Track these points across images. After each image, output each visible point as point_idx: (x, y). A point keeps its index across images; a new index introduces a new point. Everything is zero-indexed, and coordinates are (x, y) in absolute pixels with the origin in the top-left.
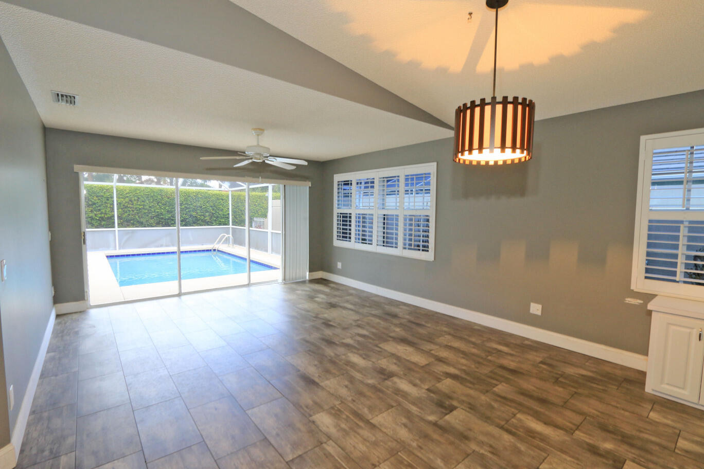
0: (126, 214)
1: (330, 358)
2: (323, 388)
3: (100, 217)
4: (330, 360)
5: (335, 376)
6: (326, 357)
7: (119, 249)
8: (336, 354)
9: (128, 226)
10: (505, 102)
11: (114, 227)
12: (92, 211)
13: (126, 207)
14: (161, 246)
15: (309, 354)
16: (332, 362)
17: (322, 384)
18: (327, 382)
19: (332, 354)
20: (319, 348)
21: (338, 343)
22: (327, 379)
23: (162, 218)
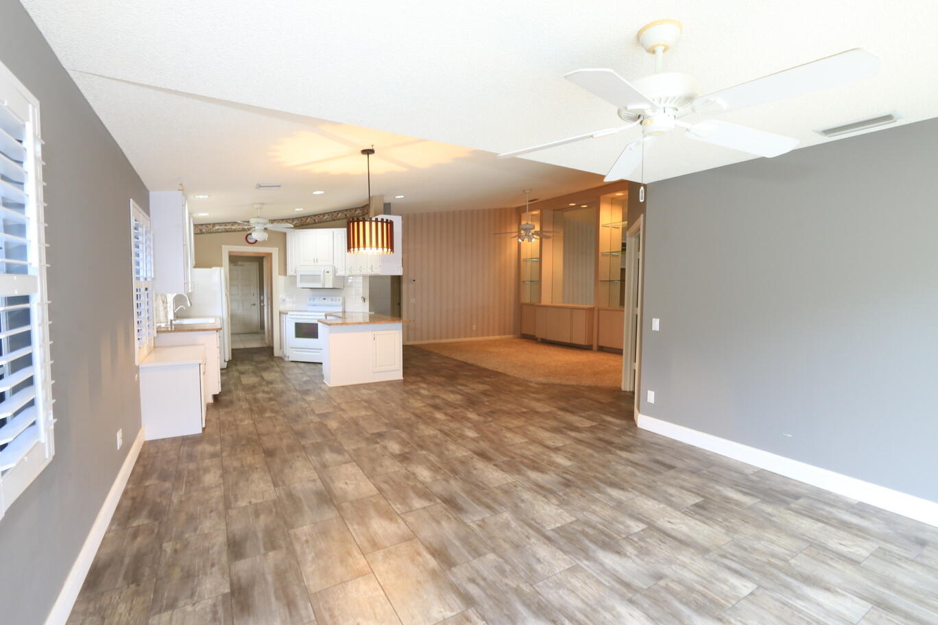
1: (457, 477)
2: (470, 450)
4: (456, 474)
5: (457, 459)
6: (461, 479)
8: (447, 481)
15: (483, 484)
16: (454, 472)
17: (470, 453)
18: (465, 454)
19: (452, 482)
20: (470, 493)
21: (438, 501)
22: (465, 456)
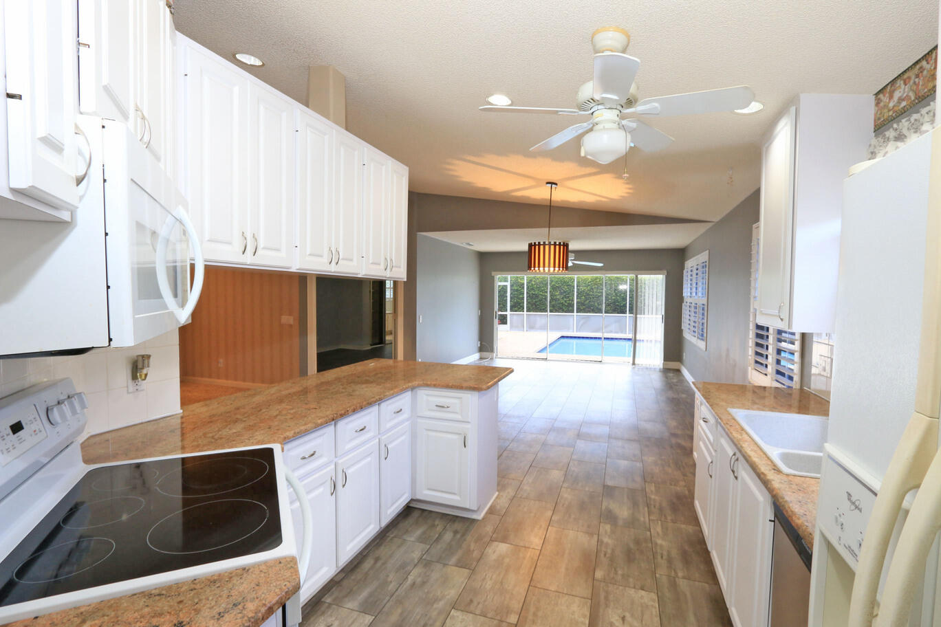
0: (588, 301)
3: (569, 304)
7: (577, 331)
9: (589, 312)
10: (555, 244)
11: (573, 312)
12: (563, 298)
13: (588, 295)
14: (611, 332)
23: (618, 305)
